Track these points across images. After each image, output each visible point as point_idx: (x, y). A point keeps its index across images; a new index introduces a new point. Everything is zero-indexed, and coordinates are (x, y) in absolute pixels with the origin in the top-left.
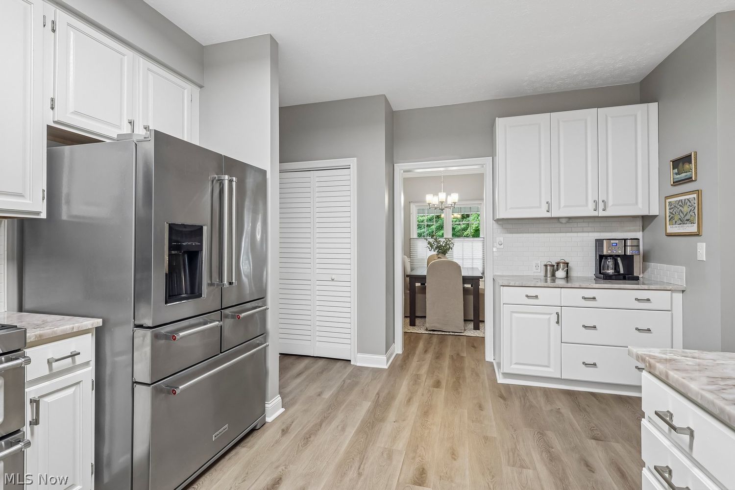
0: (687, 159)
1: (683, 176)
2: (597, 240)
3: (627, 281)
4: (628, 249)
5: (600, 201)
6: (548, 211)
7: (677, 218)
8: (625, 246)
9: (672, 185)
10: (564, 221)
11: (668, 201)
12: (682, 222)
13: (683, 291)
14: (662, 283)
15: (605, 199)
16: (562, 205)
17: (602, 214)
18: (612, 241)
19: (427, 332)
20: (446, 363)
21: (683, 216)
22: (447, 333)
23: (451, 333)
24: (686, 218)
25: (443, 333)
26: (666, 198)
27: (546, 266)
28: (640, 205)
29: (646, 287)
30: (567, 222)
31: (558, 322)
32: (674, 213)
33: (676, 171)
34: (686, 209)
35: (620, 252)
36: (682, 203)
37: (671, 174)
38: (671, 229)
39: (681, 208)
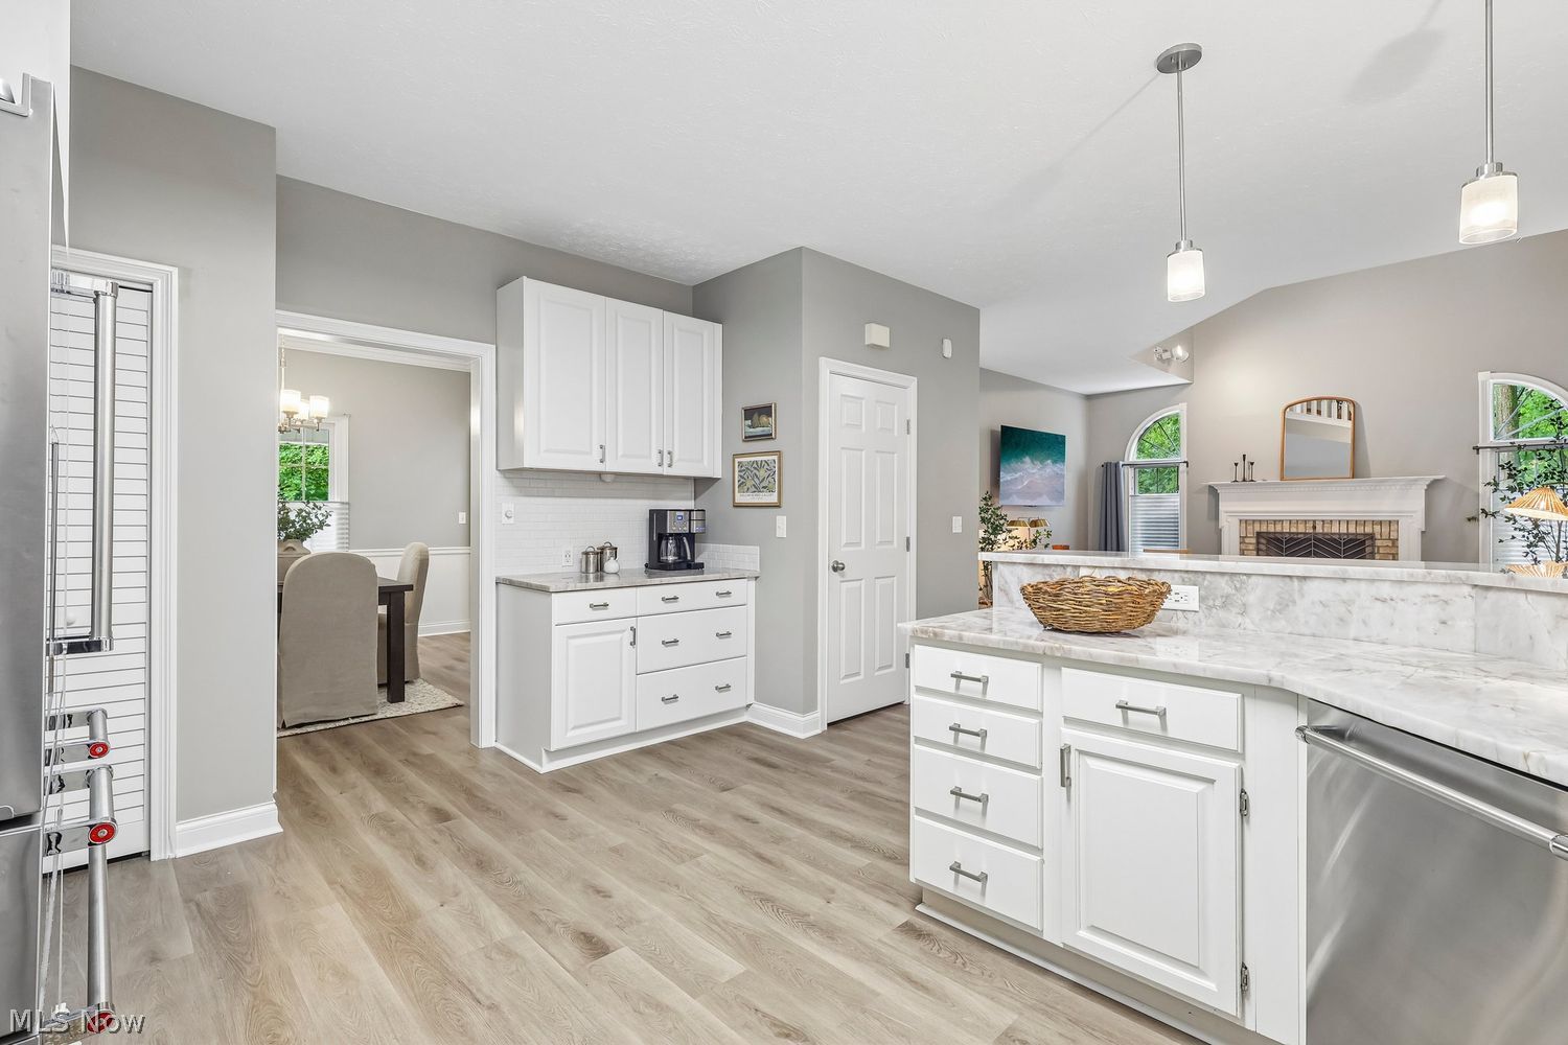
0: (766, 410)
1: (758, 431)
2: (652, 512)
3: (693, 571)
4: (694, 524)
5: (665, 453)
6: (602, 462)
7: (749, 483)
8: (690, 520)
9: (744, 441)
10: (608, 478)
11: (737, 460)
12: (757, 489)
13: (756, 578)
14: (725, 570)
15: (671, 450)
16: (620, 454)
17: (666, 471)
18: (678, 513)
19: (288, 733)
20: (411, 776)
21: (758, 482)
22: (342, 723)
23: (351, 721)
24: (763, 484)
25: (332, 725)
26: (736, 456)
27: (587, 554)
28: (706, 463)
29: (711, 577)
30: (614, 481)
31: (633, 643)
32: (745, 476)
33: (749, 422)
34: (762, 473)
35: (686, 529)
36: (759, 466)
37: (741, 426)
38: (740, 498)
39: (755, 471)
